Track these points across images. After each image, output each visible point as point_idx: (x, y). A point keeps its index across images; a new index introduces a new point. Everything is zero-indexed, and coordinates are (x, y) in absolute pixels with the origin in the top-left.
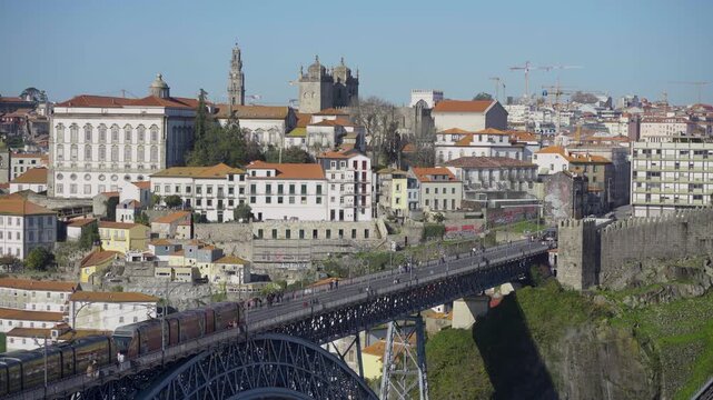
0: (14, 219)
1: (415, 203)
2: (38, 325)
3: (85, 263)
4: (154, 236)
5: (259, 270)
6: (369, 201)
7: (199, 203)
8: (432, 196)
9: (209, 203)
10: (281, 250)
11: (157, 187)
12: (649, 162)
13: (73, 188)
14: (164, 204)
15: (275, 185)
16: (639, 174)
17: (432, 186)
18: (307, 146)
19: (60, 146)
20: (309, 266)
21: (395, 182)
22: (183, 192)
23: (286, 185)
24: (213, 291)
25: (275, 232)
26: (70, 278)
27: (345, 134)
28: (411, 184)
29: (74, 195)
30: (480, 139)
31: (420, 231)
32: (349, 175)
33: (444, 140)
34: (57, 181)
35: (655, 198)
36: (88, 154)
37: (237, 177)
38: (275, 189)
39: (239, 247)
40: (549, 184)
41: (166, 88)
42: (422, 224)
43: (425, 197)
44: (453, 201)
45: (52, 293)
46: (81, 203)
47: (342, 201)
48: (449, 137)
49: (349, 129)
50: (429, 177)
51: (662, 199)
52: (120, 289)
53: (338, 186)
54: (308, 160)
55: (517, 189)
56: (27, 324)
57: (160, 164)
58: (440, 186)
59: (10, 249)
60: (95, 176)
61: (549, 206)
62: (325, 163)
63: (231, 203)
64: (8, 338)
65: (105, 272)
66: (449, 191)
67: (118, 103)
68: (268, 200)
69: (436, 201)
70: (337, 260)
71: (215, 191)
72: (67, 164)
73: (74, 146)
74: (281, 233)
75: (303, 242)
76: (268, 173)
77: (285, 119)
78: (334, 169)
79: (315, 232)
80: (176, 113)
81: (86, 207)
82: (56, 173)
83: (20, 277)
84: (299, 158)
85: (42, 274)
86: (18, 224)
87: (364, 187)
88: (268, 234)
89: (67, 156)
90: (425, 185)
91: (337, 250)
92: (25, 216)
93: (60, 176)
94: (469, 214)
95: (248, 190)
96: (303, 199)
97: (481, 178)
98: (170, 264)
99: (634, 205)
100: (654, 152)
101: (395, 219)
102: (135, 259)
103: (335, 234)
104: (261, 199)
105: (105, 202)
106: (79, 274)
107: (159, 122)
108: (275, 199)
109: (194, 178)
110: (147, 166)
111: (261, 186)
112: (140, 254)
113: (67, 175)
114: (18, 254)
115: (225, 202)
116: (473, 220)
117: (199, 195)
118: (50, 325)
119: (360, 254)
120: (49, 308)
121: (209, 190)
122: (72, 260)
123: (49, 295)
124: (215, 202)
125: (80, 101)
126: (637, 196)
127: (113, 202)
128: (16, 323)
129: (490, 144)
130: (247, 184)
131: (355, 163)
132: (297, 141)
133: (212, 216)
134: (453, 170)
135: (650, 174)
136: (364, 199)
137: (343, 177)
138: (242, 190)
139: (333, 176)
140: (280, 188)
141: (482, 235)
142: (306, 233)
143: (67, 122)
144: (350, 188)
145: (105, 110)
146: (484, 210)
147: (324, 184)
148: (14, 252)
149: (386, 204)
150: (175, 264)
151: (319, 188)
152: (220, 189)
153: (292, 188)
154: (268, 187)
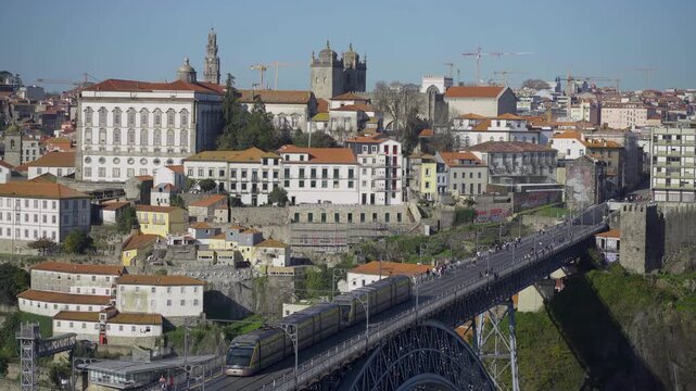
0: (50, 202)
1: (443, 188)
2: (84, 308)
3: (126, 246)
4: (192, 219)
5: (297, 253)
6: (399, 184)
7: (234, 186)
8: (459, 181)
9: (244, 187)
10: (318, 233)
11: (190, 171)
12: (669, 148)
13: (102, 172)
14: (199, 188)
15: (308, 169)
16: (660, 159)
17: (459, 171)
18: (331, 131)
19: (88, 130)
20: (347, 250)
21: (425, 166)
22: (216, 175)
23: (319, 169)
24: (255, 275)
25: (310, 216)
26: (110, 261)
27: (368, 119)
28: (440, 168)
29: (103, 179)
30: (498, 124)
31: (452, 215)
32: (380, 159)
33: (461, 125)
34: (85, 165)
35: (675, 182)
36: (117, 138)
37: (271, 161)
38: (308, 173)
39: (277, 230)
40: (571, 168)
41: (193, 73)
42: (453, 208)
43: (453, 181)
44: (479, 185)
45: (97, 276)
46: (111, 187)
47: (373, 185)
48: (466, 122)
49: (371, 114)
50: (457, 162)
51: (682, 184)
52: (165, 273)
53: (369, 171)
54: (333, 145)
55: (538, 174)
56: (73, 307)
57: (190, 149)
58: (468, 171)
59: (45, 233)
60: (124, 159)
61: (571, 191)
62: (357, 148)
63: (265, 187)
64: (55, 322)
65: (147, 255)
66: (475, 175)
68: (302, 184)
69: (464, 185)
70: (374, 244)
71: (249, 174)
72: (95, 148)
73: (102, 130)
74: (317, 217)
75: (339, 226)
76: (302, 158)
77: (308, 103)
78: (365, 153)
79: (350, 216)
80: (205, 97)
81: (117, 190)
82: (85, 157)
83: (60, 260)
84: (323, 142)
85: (81, 258)
86: (54, 207)
87: (395, 172)
88: (304, 218)
89: (95, 139)
90: (453, 170)
91: (373, 233)
92: (61, 199)
93: (88, 160)
94: (497, 198)
95: (281, 174)
96: (336, 183)
97: (505, 163)
98: (211, 247)
99: (653, 190)
100: (674, 138)
101: (425, 204)
102: (176, 242)
103: (369, 218)
104: (294, 183)
105: (138, 186)
106: (120, 257)
107: (189, 107)
108: (308, 183)
109: (229, 162)
110: (177, 150)
111: (294, 170)
112: (182, 238)
113: (95, 159)
114: (54, 237)
115: (260, 186)
116: (501, 204)
117: (233, 179)
118: (97, 308)
119: (396, 237)
120: (94, 291)
121: (244, 174)
122: (110, 243)
123: (94, 279)
124: (249, 186)
125: (107, 85)
126: (657, 181)
127: (147, 186)
128: (61, 306)
129: (508, 129)
130: (281, 168)
131: (386, 148)
132: (320, 126)
133: (247, 199)
134: (478, 155)
135: (670, 159)
136: (394, 183)
137: (374, 161)
138: (275, 175)
139: (365, 161)
140: (314, 172)
141: (510, 219)
142: (340, 217)
143: (96, 106)
144: (381, 172)
145: (134, 95)
146: (511, 195)
147: (355, 168)
148: (49, 236)
149: (415, 188)
150: (216, 247)
151: (351, 172)
152: (255, 173)
153: (325, 172)
154: (302, 172)
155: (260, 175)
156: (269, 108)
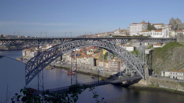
21: (172, 32)
28: (175, 32)
29: (132, 35)
32: (166, 31)
34: (130, 34)
36: (134, 30)
38: (155, 33)
41: (144, 21)
47: (164, 35)
50: (179, 31)
52: (130, 45)
53: (164, 33)
67: (138, 24)
68: (154, 35)
73: (132, 29)
76: (154, 31)
77: (162, 25)
80: (145, 25)
96: (159, 34)
107: (142, 26)
109: (144, 32)
111: (153, 33)
113: (132, 33)
125: (134, 24)
130: (151, 33)
136: (168, 34)
139: (163, 31)
140: (156, 33)
143: (132, 26)
144: (166, 33)
145: (136, 25)
149: (171, 35)
151: (161, 33)
153: (157, 33)
154: (154, 33)
155: (148, 34)
156: (155, 26)
